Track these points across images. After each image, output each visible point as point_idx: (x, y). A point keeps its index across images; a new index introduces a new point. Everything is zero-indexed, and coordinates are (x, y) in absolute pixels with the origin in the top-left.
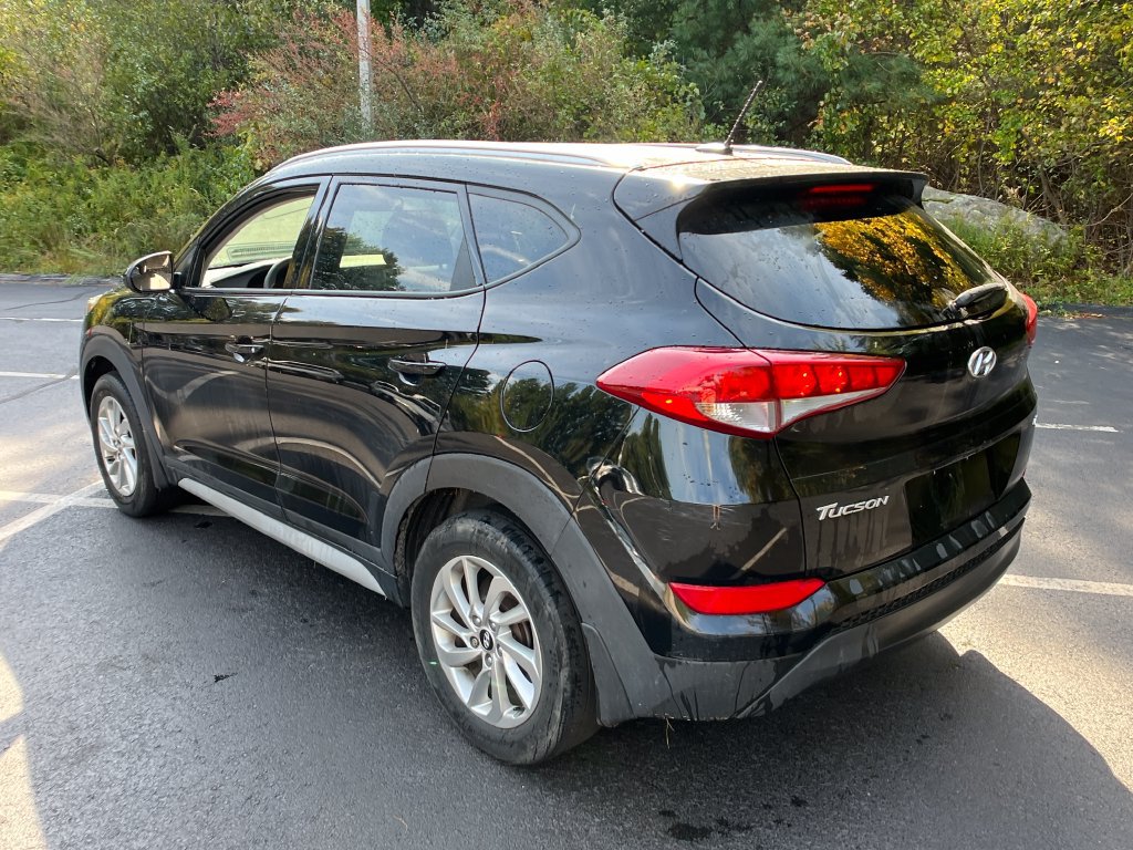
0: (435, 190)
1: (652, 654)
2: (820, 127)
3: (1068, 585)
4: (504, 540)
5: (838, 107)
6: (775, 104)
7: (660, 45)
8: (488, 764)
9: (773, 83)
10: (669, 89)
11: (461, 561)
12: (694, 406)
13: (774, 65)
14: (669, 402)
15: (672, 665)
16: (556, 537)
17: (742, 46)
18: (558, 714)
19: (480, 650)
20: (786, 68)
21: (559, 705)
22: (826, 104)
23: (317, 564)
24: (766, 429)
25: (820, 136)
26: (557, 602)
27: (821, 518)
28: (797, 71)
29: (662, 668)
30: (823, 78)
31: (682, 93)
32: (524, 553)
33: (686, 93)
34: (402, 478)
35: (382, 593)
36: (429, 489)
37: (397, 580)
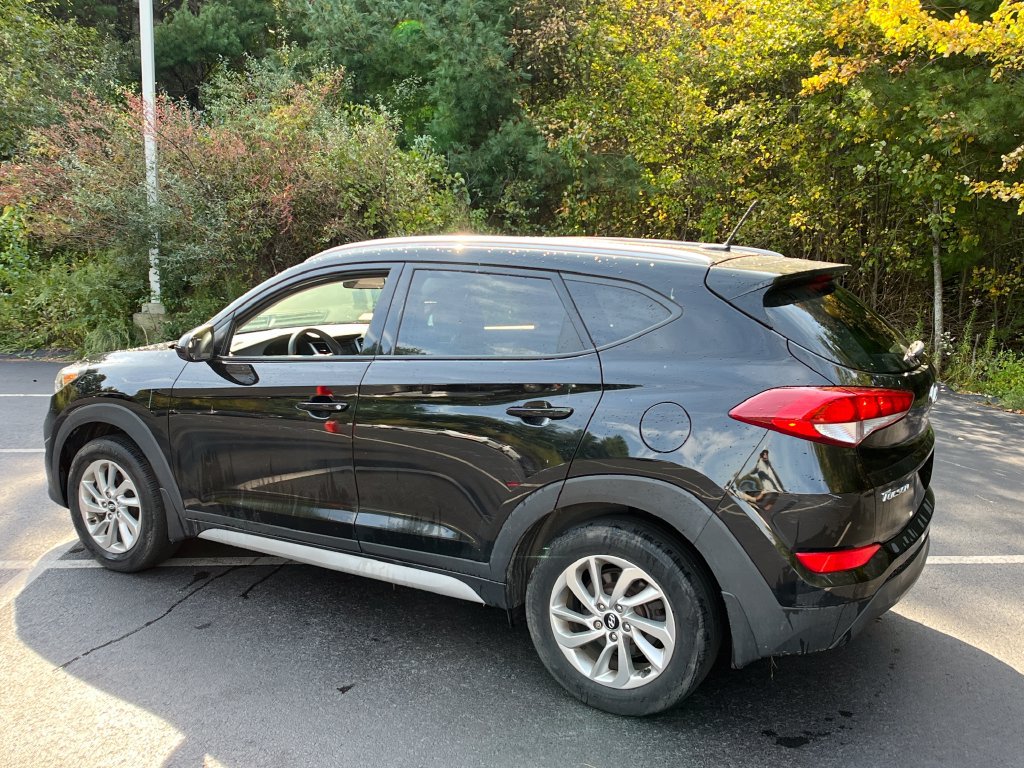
0: (526, 277)
1: (780, 607)
2: (566, 214)
3: (955, 560)
4: (639, 539)
5: (578, 196)
6: (527, 193)
7: (420, 139)
8: (616, 720)
9: (526, 176)
10: (437, 177)
11: (588, 561)
12: (813, 427)
13: (523, 159)
14: (792, 425)
15: (796, 612)
16: (699, 529)
17: (495, 143)
18: (693, 666)
19: (604, 631)
20: (534, 162)
21: (695, 659)
22: (569, 196)
23: (396, 585)
24: (853, 441)
25: (564, 220)
26: (690, 581)
27: (884, 500)
28: (545, 167)
29: (788, 616)
30: (567, 172)
31: (448, 181)
32: (658, 546)
33: (453, 182)
34: (526, 501)
35: (480, 600)
36: (559, 506)
37: (505, 588)
